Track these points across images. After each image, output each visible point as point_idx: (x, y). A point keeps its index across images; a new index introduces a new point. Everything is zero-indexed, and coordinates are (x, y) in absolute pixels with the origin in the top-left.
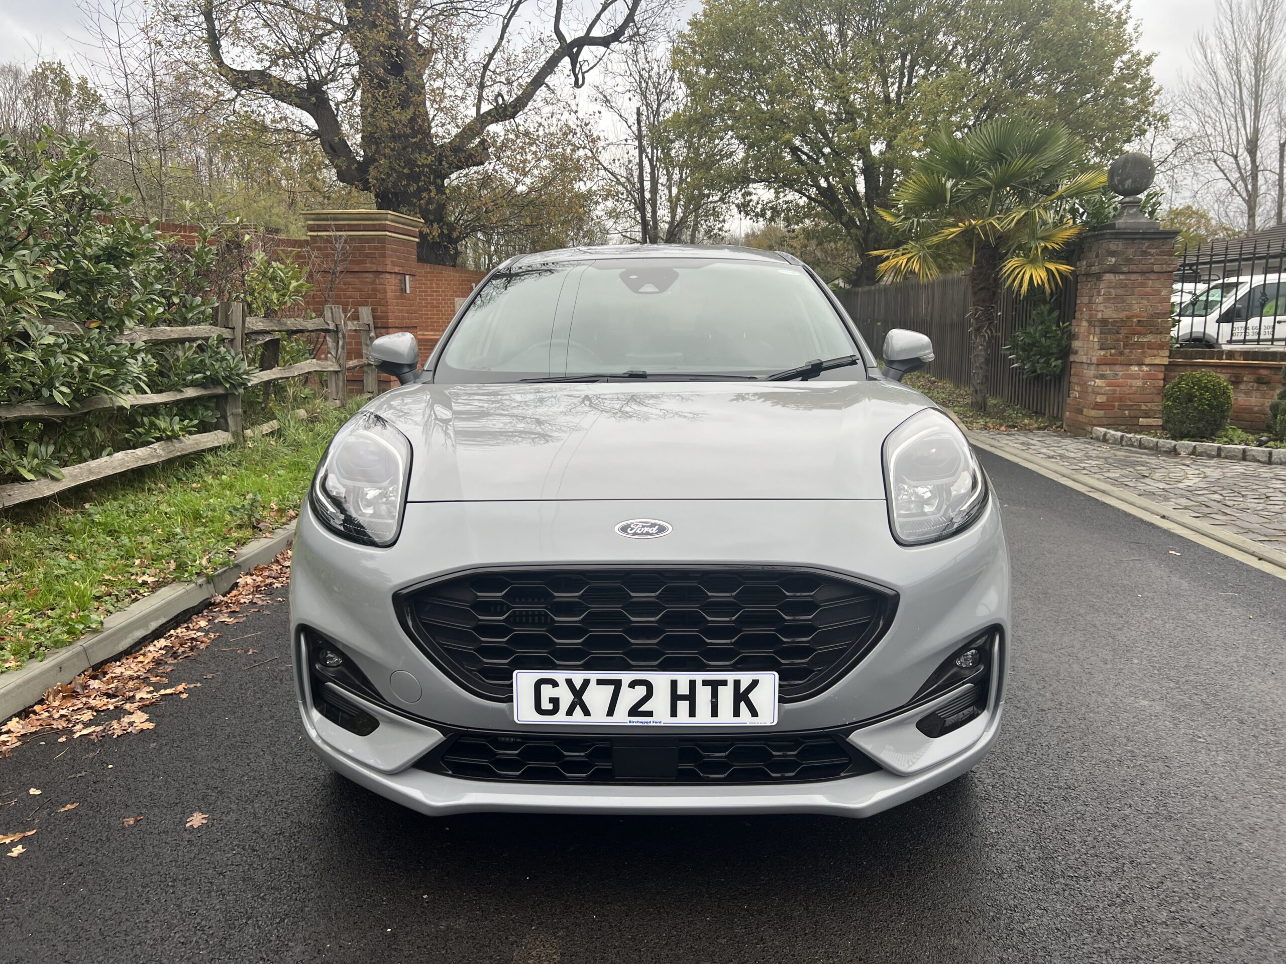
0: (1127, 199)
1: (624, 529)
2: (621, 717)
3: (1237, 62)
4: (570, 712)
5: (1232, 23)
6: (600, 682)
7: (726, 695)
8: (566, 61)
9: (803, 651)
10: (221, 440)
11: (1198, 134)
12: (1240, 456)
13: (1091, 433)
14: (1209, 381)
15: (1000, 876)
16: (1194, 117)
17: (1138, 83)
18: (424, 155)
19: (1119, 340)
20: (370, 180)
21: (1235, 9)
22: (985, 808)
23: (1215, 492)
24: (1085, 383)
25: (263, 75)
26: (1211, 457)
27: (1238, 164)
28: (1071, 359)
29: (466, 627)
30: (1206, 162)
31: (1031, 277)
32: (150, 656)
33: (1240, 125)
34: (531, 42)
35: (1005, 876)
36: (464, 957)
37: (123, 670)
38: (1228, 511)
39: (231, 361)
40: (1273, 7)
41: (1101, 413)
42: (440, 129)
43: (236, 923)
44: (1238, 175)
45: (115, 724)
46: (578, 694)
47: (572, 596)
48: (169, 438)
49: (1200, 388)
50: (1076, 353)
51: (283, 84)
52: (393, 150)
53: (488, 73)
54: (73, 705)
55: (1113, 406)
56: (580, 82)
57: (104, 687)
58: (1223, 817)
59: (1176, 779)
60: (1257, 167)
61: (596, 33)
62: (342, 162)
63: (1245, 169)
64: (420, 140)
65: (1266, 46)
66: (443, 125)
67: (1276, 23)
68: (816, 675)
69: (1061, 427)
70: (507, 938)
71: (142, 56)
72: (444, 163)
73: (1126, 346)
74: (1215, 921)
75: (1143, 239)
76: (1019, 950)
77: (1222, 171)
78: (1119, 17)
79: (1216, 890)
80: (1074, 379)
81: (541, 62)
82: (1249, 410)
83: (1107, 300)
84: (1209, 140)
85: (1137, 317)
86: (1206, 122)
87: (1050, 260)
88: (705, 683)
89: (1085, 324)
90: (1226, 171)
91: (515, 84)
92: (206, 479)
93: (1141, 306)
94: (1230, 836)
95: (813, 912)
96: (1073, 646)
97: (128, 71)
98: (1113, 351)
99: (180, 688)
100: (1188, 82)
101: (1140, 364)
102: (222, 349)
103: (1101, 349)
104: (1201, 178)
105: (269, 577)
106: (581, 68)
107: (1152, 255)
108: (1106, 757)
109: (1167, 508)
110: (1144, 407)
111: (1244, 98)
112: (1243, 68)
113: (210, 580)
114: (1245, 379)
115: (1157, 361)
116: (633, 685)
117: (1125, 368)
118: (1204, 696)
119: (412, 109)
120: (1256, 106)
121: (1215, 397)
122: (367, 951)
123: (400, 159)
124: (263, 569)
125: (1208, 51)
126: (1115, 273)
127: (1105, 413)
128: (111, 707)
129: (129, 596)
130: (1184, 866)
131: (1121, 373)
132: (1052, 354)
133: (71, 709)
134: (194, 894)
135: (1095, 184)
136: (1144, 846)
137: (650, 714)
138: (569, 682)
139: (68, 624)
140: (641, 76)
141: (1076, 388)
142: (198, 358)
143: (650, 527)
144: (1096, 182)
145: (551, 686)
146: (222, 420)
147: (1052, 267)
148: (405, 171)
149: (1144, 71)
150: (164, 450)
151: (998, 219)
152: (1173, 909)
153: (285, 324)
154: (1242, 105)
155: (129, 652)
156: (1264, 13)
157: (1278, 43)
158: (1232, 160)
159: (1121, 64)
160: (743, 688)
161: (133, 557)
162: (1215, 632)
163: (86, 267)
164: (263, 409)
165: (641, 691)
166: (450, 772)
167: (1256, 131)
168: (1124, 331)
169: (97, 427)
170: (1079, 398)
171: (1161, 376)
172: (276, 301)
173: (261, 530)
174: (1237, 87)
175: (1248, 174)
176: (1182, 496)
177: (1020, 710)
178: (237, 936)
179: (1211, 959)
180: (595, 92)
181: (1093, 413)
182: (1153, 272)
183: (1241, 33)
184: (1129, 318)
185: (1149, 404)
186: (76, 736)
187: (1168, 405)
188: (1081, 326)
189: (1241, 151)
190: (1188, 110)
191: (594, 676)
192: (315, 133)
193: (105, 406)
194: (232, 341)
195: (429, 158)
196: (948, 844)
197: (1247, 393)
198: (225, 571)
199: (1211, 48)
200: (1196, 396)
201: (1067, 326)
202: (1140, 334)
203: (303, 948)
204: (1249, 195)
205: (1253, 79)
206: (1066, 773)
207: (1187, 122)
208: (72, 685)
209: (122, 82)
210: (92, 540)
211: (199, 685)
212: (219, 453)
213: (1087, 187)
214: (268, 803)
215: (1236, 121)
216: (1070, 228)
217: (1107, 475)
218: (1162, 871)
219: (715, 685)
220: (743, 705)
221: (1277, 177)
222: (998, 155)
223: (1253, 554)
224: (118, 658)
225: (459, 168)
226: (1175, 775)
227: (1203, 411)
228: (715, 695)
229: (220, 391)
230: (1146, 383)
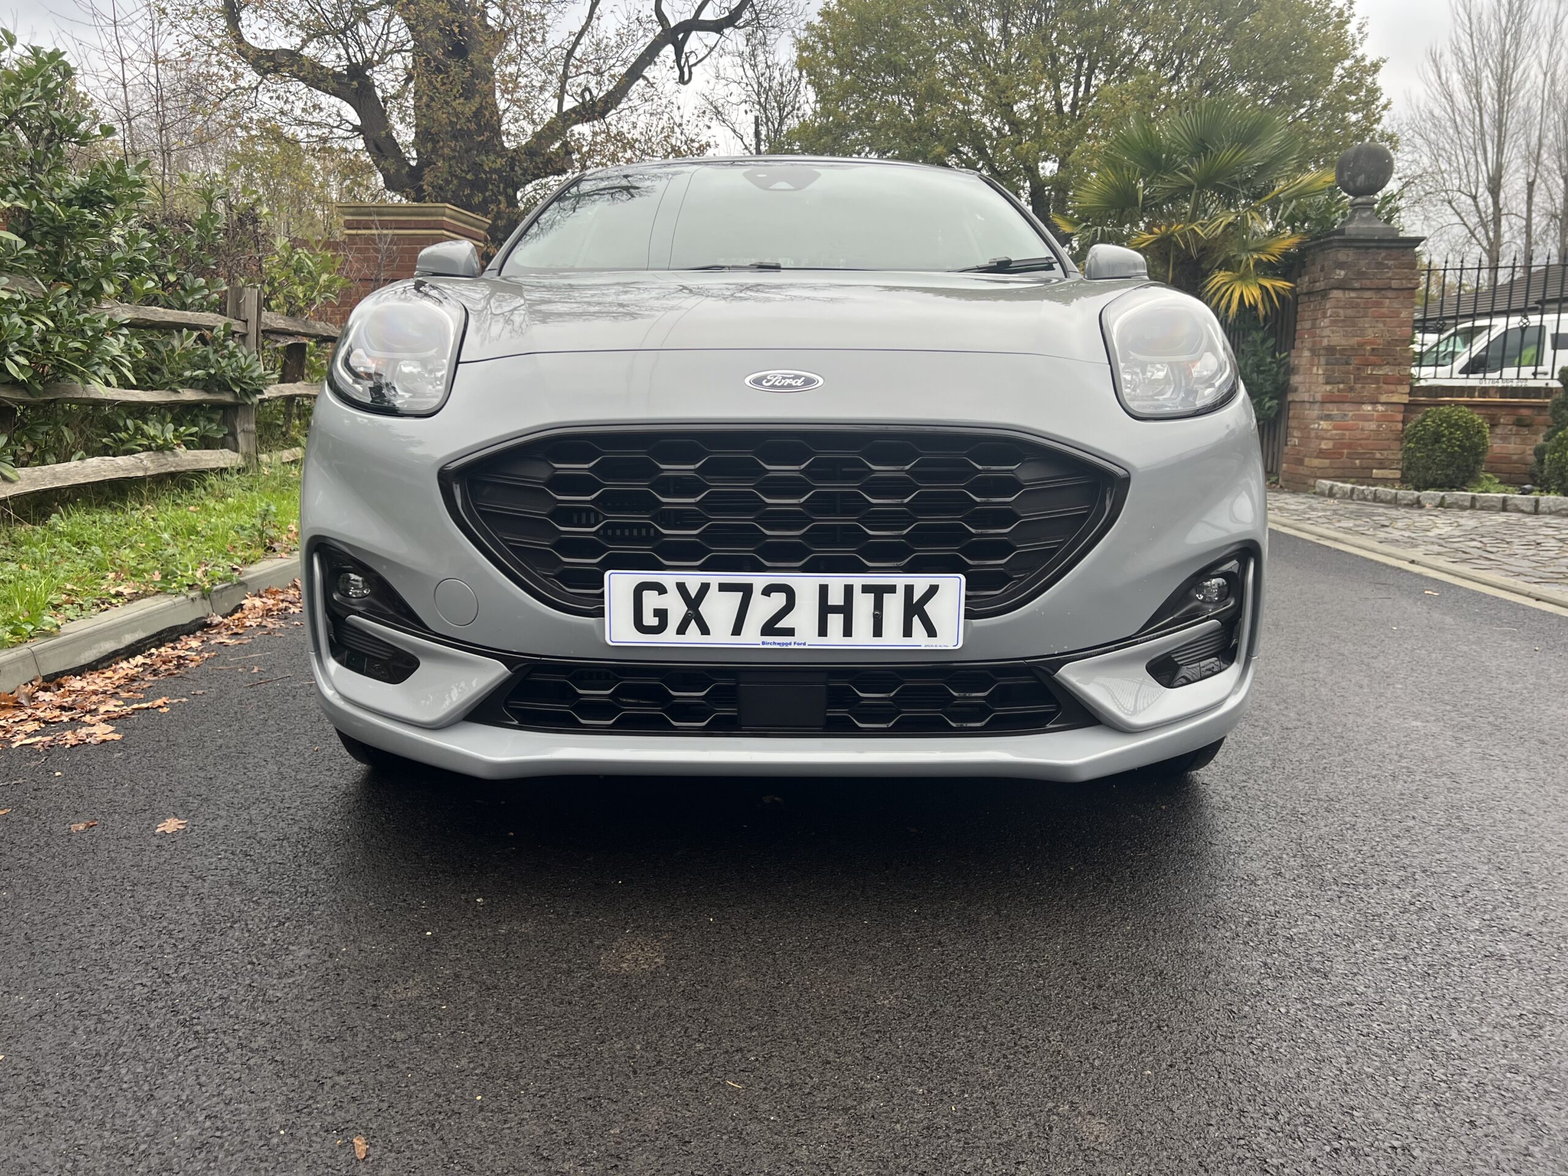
0: (1359, 200)
1: (758, 381)
2: (752, 637)
3: (1478, 83)
4: (682, 630)
5: (1471, 36)
6: (723, 587)
7: (894, 606)
8: (669, 50)
9: (1000, 548)
10: (228, 461)
11: (1430, 170)
12: (1500, 506)
13: (1314, 487)
14: (1461, 418)
15: (1253, 883)
16: (1426, 149)
17: (1362, 93)
18: (492, 158)
19: (1348, 373)
20: (425, 187)
21: (1475, 20)
22: (1223, 819)
23: (1474, 540)
24: (1306, 427)
25: (293, 55)
26: (1463, 508)
27: (1477, 206)
28: (1290, 398)
29: (540, 512)
30: (1439, 203)
31: (1242, 295)
32: (122, 673)
33: (1480, 159)
34: (626, 23)
35: (1259, 882)
36: (531, 961)
37: (85, 685)
38: (1492, 556)
39: (243, 360)
40: (1520, 18)
41: (1326, 462)
42: (512, 126)
43: (217, 927)
44: (1477, 220)
45: (69, 735)
46: (693, 603)
47: (688, 469)
48: (160, 449)
49: (1450, 426)
50: (1296, 390)
51: (315, 66)
52: (454, 150)
53: (572, 60)
54: (14, 716)
55: (1341, 454)
56: (686, 77)
57: (57, 701)
58: (1535, 830)
59: (1468, 794)
60: (1500, 210)
61: (707, 15)
62: (390, 164)
63: (1485, 212)
64: (488, 141)
65: (1511, 64)
66: (517, 121)
67: (1524, 36)
68: (1015, 584)
69: (1276, 482)
70: (591, 942)
71: (143, 37)
72: (517, 168)
73: (1356, 380)
74: (1545, 930)
75: (1378, 248)
76: (1287, 955)
77: (1459, 214)
78: (1340, 14)
79: (1540, 900)
80: (1293, 423)
81: (640, 47)
82: (1506, 459)
83: (1334, 323)
84: (1443, 178)
85: (1371, 344)
86: (1440, 155)
87: (1265, 276)
88: (866, 589)
89: (1307, 353)
90: (1463, 215)
91: (606, 74)
92: (207, 502)
93: (1375, 330)
94: (1548, 847)
95: (1008, 916)
96: (1317, 672)
97: (125, 55)
98: (1341, 386)
99: (159, 702)
100: (1418, 107)
101: (1375, 403)
102: (231, 344)
103: (1327, 383)
104: (1433, 223)
105: (283, 601)
106: (687, 60)
107: (1389, 268)
108: (1374, 772)
109: (1417, 554)
110: (1378, 456)
111: (1485, 127)
112: (1485, 90)
113: (206, 595)
114: (1502, 420)
115: (1395, 399)
116: (768, 591)
117: (1355, 406)
118: (1491, 719)
119: (478, 99)
120: (1499, 136)
121: (1468, 437)
122: (398, 955)
123: (462, 164)
124: (277, 592)
125: (1443, 70)
126: (1344, 289)
127: (1331, 463)
128: (66, 719)
129: (98, 605)
130: (1493, 875)
131: (1351, 414)
132: (1266, 393)
133: (11, 721)
134: (161, 897)
135: (1319, 184)
136: (1438, 856)
137: (790, 632)
138: (681, 587)
139: (12, 624)
140: (760, 84)
141: (1295, 434)
142: (201, 349)
143: (793, 379)
144: (1321, 183)
145: (656, 593)
146: (230, 439)
147: (1267, 283)
148: (468, 177)
149: (1370, 80)
150: (152, 462)
151: (1202, 225)
152: (1487, 917)
153: (314, 327)
154: (1483, 135)
155: (94, 667)
156: (1510, 25)
157: (1526, 62)
158: (1470, 201)
159: (1342, 72)
160: (916, 597)
161: (107, 570)
162: (1495, 663)
163: (52, 210)
164: (284, 434)
165: (779, 600)
166: (516, 723)
167: (1499, 167)
168: (1354, 361)
169: (67, 426)
170: (1299, 445)
171: (1400, 417)
172: (301, 296)
173: (274, 551)
174: (1477, 113)
175: (1490, 218)
176: (1433, 543)
177: (1258, 729)
178: (217, 939)
179: (1547, 967)
180: (703, 102)
181: (1316, 462)
182: (1390, 288)
183: (1481, 49)
184: (1361, 345)
185: (1385, 452)
186: (14, 746)
187: (1410, 448)
188: (1302, 357)
189: (1481, 190)
190: (1418, 141)
191: (715, 579)
192: (355, 128)
193: (76, 396)
194: (243, 336)
195: (499, 161)
196: (1180, 852)
197: (1505, 438)
198: (226, 588)
199: (1446, 66)
200: (1444, 436)
201: (1285, 358)
202: (1374, 365)
203: (308, 952)
204: (1491, 244)
205: (1496, 104)
206: (1325, 786)
207: (1416, 155)
208: (15, 695)
209: (117, 68)
210: (53, 550)
211: (184, 700)
212: (226, 476)
213: (1310, 188)
214: (269, 810)
215: (1475, 154)
216: (1289, 237)
217: (1338, 525)
218: (1466, 880)
219: (879, 592)
220: (916, 620)
221: (1524, 223)
222: (1201, 146)
223: (1528, 595)
224: (79, 671)
225: (537, 177)
226: (1466, 790)
227: (1453, 454)
228: (878, 605)
229: (228, 398)
230: (1381, 426)
